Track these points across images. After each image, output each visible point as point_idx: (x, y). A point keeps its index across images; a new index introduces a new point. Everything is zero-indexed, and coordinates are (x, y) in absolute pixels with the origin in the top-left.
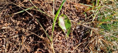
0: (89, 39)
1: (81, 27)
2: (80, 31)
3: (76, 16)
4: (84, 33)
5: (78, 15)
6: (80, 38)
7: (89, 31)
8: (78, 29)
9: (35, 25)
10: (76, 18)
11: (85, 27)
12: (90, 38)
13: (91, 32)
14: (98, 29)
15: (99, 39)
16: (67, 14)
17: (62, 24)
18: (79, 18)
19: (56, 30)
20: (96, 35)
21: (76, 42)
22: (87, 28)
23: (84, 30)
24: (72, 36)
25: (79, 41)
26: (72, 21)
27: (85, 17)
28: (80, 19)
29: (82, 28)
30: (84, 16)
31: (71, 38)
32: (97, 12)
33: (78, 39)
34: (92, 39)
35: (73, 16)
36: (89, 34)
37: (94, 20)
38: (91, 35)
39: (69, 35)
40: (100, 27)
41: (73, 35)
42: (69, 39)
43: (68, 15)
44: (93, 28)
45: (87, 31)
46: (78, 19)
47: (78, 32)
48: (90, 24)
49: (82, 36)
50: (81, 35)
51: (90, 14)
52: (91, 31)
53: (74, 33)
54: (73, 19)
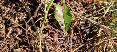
0: (96, 39)
1: (86, 23)
2: (84, 28)
3: (82, 7)
4: (89, 30)
5: (84, 7)
6: (83, 37)
7: (97, 29)
8: (83, 24)
9: (26, 14)
10: (82, 10)
11: (92, 24)
12: (98, 38)
13: (100, 31)
14: (110, 27)
15: (110, 42)
16: (69, 3)
17: (59, 16)
18: (86, 10)
19: (50, 23)
20: (105, 36)
21: (78, 41)
22: (95, 25)
23: (91, 27)
24: (72, 33)
25: (81, 40)
26: (75, 13)
27: (94, 10)
28: (87, 12)
29: (88, 24)
30: (92, 8)
31: (69, 36)
32: (111, 5)
33: (81, 38)
34: (100, 40)
35: (78, 7)
36: (96, 33)
37: (106, 15)
38: (99, 35)
39: (68, 32)
40: (113, 25)
41: (74, 33)
42: (68, 37)
43: (71, 5)
44: (103, 25)
45: (93, 29)
46: (84, 11)
47: (82, 28)
48: (100, 20)
49: (87, 35)
50: (85, 33)
51: (101, 6)
52: (99, 29)
53: (76, 30)
54: (77, 10)
